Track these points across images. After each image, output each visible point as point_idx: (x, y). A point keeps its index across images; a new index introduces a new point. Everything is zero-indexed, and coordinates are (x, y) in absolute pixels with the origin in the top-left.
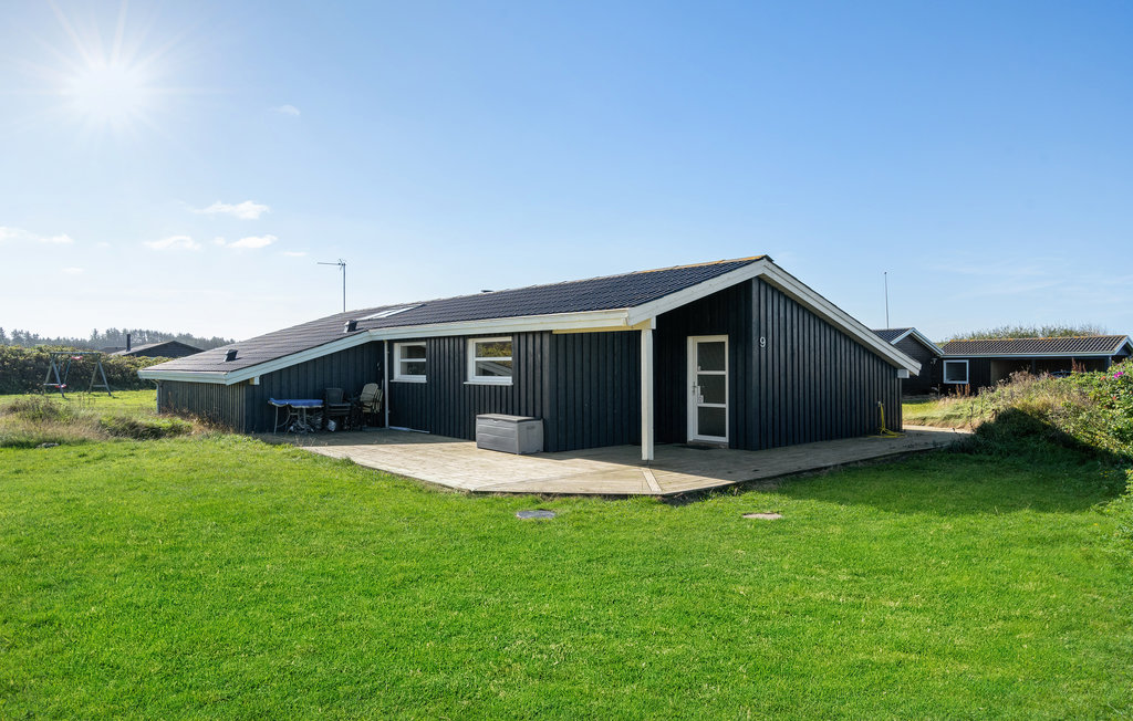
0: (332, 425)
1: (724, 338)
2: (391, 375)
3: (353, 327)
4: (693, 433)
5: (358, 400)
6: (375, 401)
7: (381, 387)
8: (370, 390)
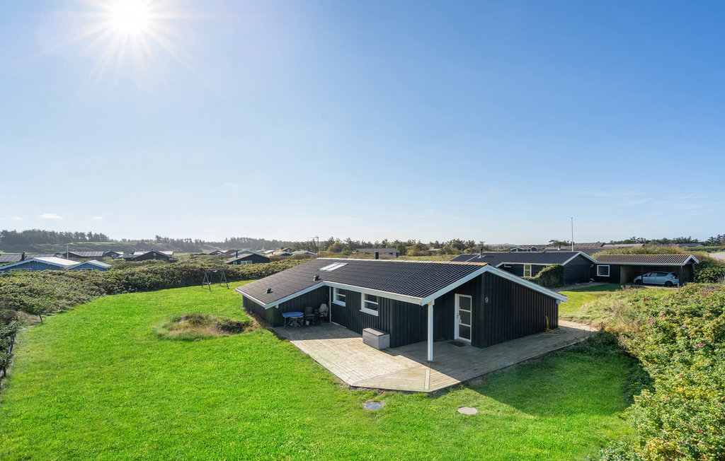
0: (308, 323)
1: (471, 297)
2: (332, 300)
3: (317, 279)
4: (457, 336)
5: (318, 311)
6: (325, 312)
7: (328, 305)
8: (323, 307)
